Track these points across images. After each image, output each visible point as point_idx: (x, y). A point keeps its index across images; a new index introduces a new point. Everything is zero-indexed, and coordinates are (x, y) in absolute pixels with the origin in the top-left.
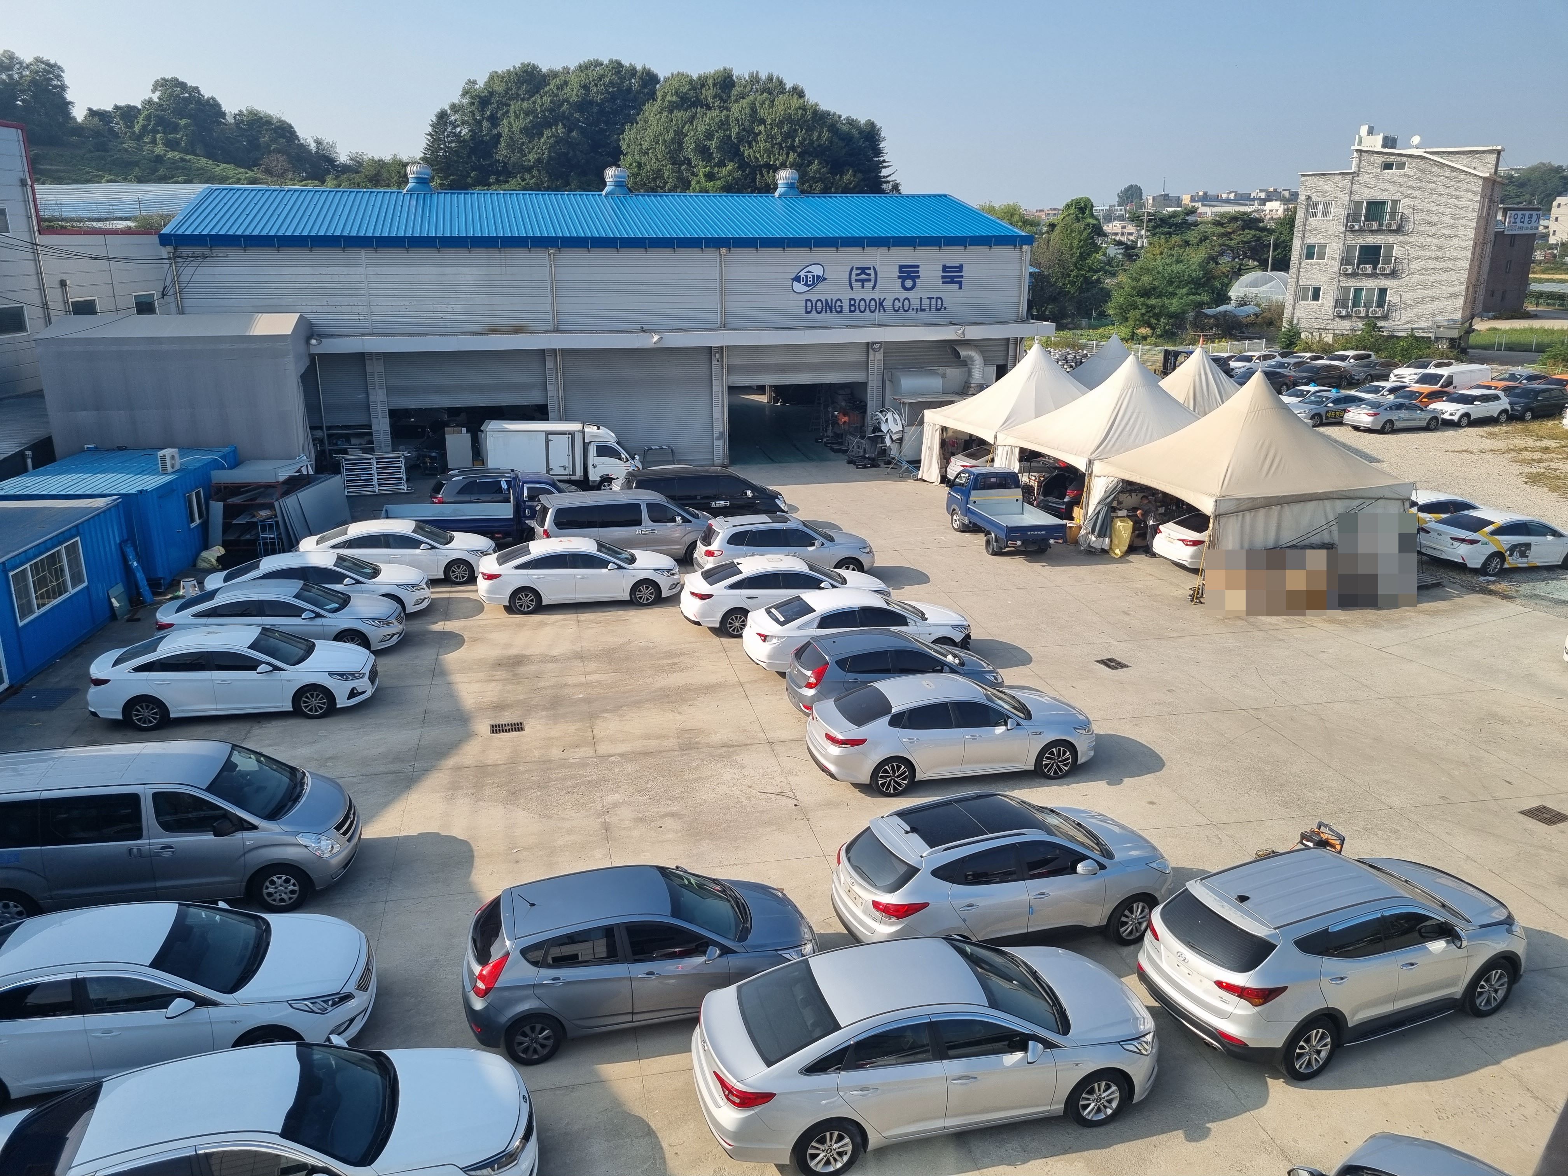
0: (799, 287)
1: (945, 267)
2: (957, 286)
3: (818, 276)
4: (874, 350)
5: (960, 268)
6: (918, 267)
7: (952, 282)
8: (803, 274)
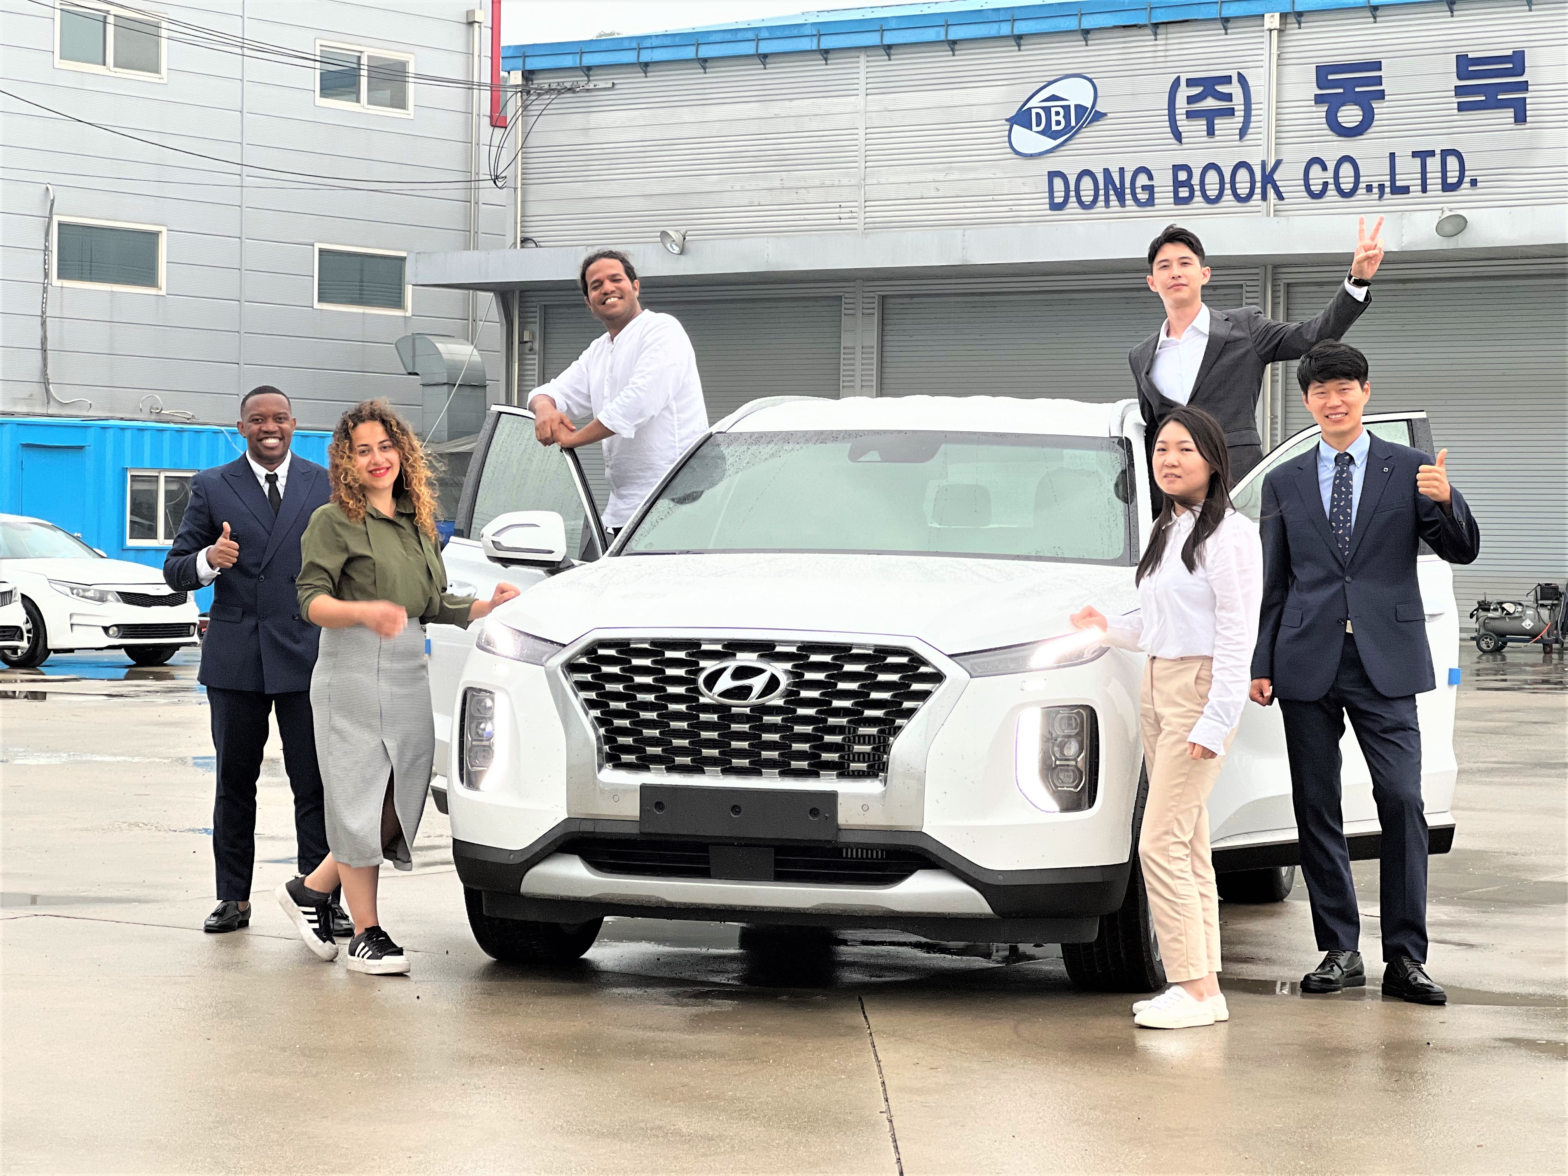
0: (1029, 139)
1: (1463, 61)
2: (1510, 113)
3: (1080, 109)
5: (1517, 62)
6: (1377, 66)
7: (1492, 103)
8: (1036, 105)
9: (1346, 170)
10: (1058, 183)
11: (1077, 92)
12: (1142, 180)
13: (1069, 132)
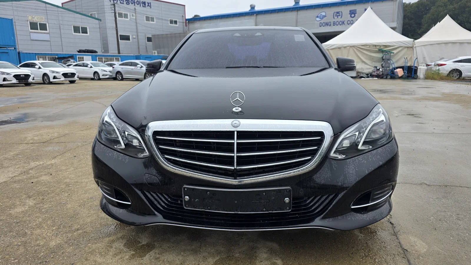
0: (318, 19)
3: (324, 16)
6: (356, 10)
8: (319, 15)
9: (352, 21)
10: (321, 24)
11: (324, 14)
12: (330, 23)
13: (323, 18)
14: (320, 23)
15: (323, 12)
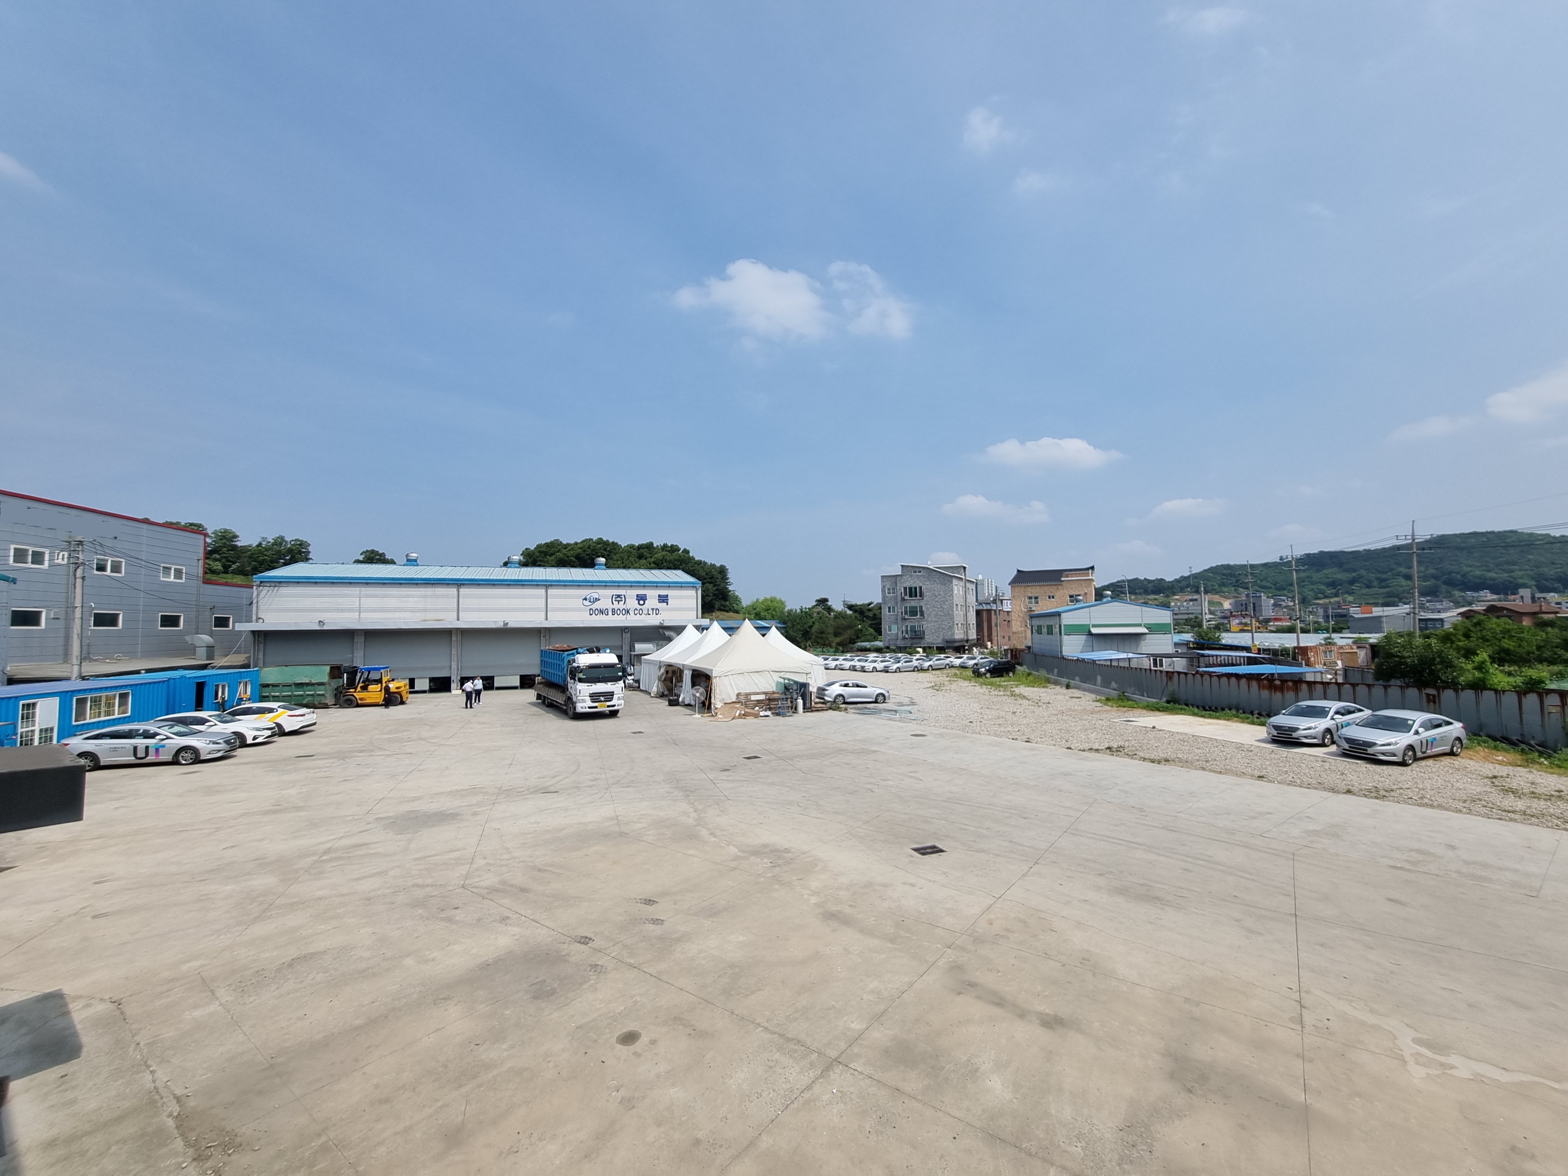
0: (587, 603)
3: (596, 599)
4: (625, 632)
7: (663, 601)
8: (588, 597)
9: (641, 611)
10: (591, 612)
11: (596, 596)
12: (606, 611)
13: (594, 602)
14: (590, 609)
15: (594, 593)
